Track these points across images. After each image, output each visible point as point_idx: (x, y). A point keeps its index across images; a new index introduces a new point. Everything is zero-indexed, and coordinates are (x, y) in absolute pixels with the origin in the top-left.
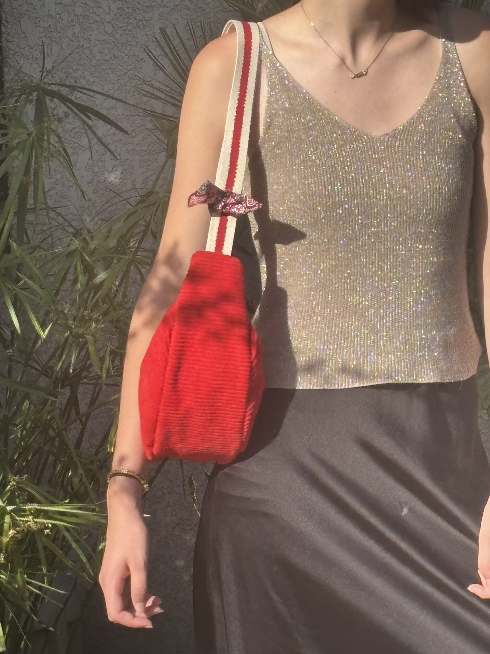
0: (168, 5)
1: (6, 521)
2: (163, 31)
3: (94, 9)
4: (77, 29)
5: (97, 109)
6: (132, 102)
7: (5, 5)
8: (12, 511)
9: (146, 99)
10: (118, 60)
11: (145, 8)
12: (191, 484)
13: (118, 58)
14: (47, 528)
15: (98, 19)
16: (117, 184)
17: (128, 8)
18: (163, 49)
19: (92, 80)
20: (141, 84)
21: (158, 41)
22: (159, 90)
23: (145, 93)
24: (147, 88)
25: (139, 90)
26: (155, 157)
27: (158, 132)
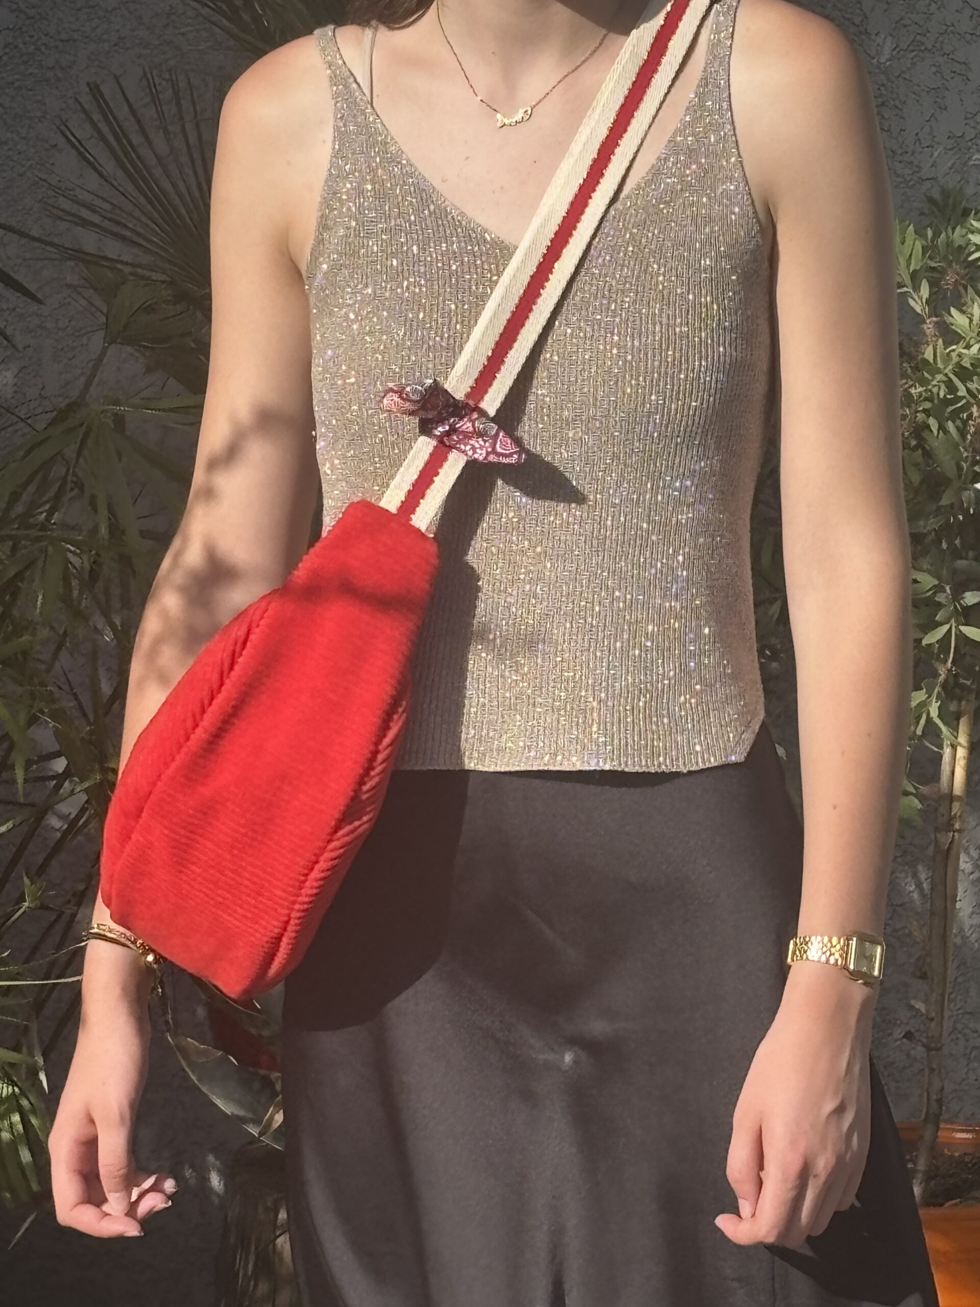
0: (105, 37)
2: (94, 89)
6: (35, 233)
9: (64, 225)
10: (6, 147)
11: (59, 43)
13: (5, 144)
16: (8, 395)
17: (24, 44)
18: (94, 125)
20: (55, 197)
21: (84, 109)
22: (89, 207)
23: (61, 214)
24: (65, 204)
25: (50, 208)
26: (84, 340)
27: (91, 291)
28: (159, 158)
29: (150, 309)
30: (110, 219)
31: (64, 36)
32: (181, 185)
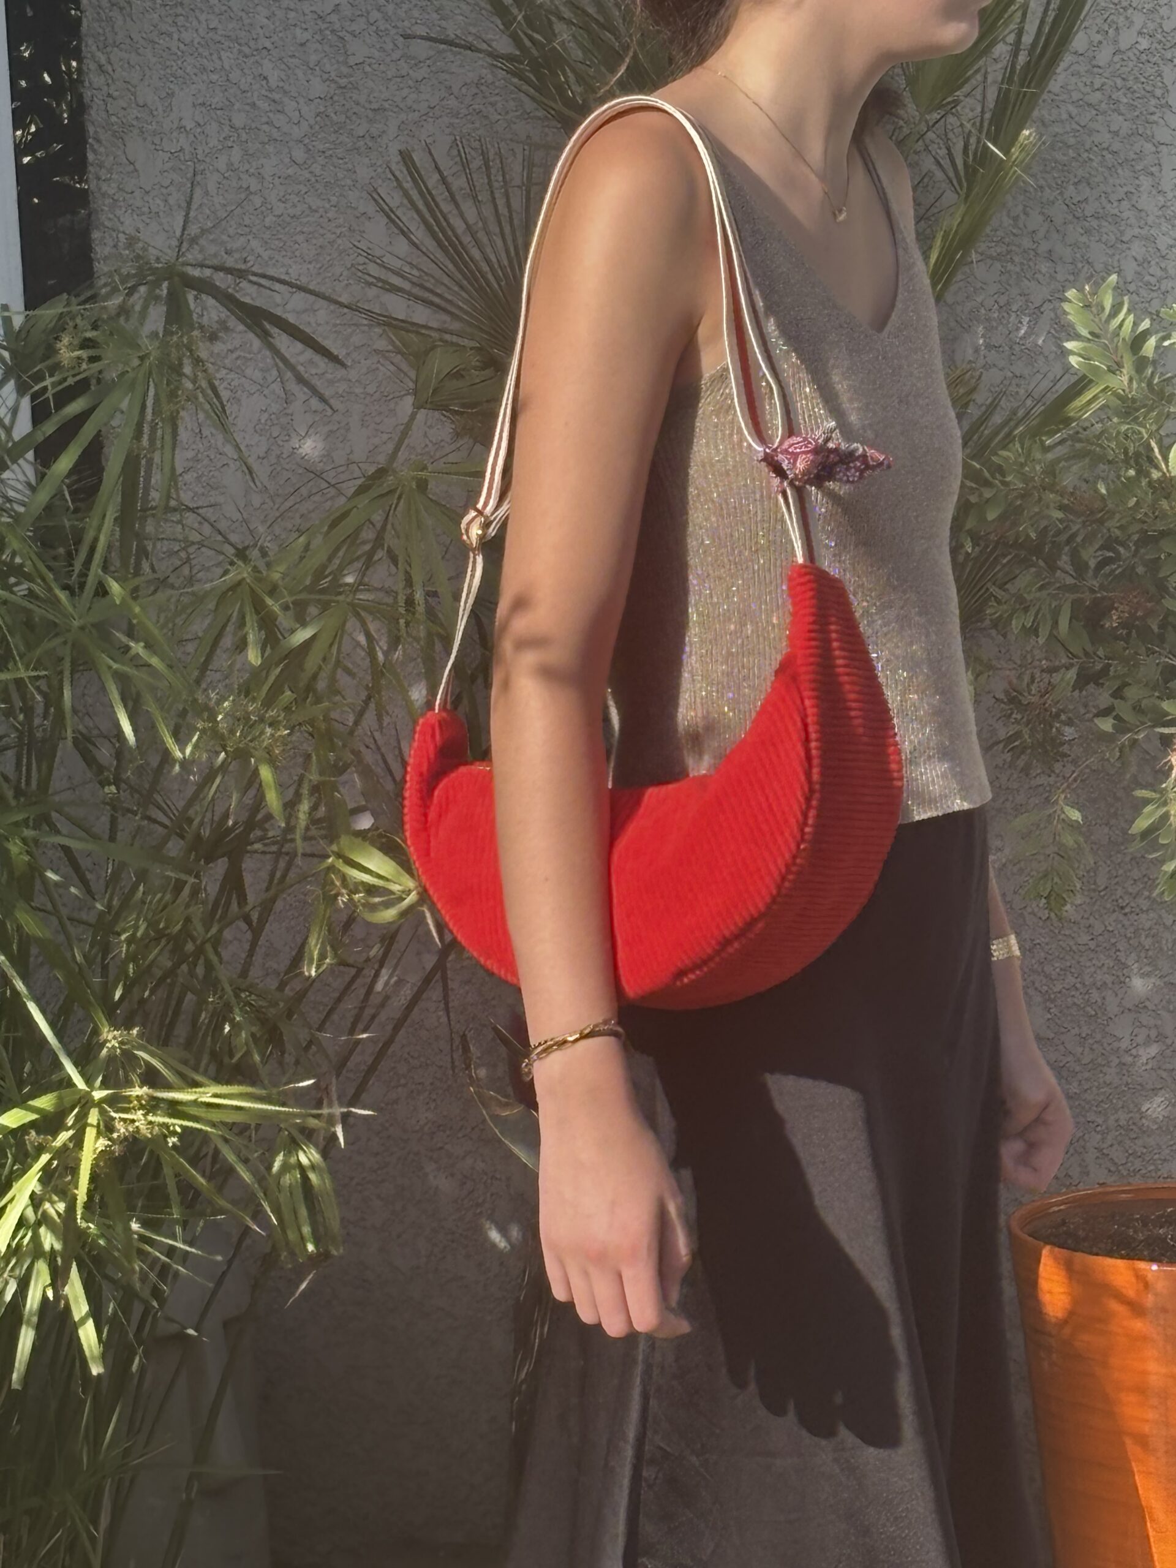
0: (415, 106)
1: (90, 1121)
2: (406, 157)
3: (271, 115)
4: (236, 154)
5: (278, 312)
6: (344, 299)
7: (95, 107)
8: (103, 1100)
10: (317, 215)
11: (371, 114)
12: (466, 1049)
13: (316, 211)
14: (174, 1133)
15: (275, 134)
16: (317, 460)
17: (336, 113)
18: (406, 194)
19: (265, 255)
20: (365, 263)
21: (397, 179)
22: (398, 273)
23: (371, 280)
24: (373, 269)
25: (360, 274)
26: (392, 405)
27: (399, 356)
28: (468, 227)
29: (457, 375)
30: (419, 285)
31: (375, 106)
32: (489, 250)
